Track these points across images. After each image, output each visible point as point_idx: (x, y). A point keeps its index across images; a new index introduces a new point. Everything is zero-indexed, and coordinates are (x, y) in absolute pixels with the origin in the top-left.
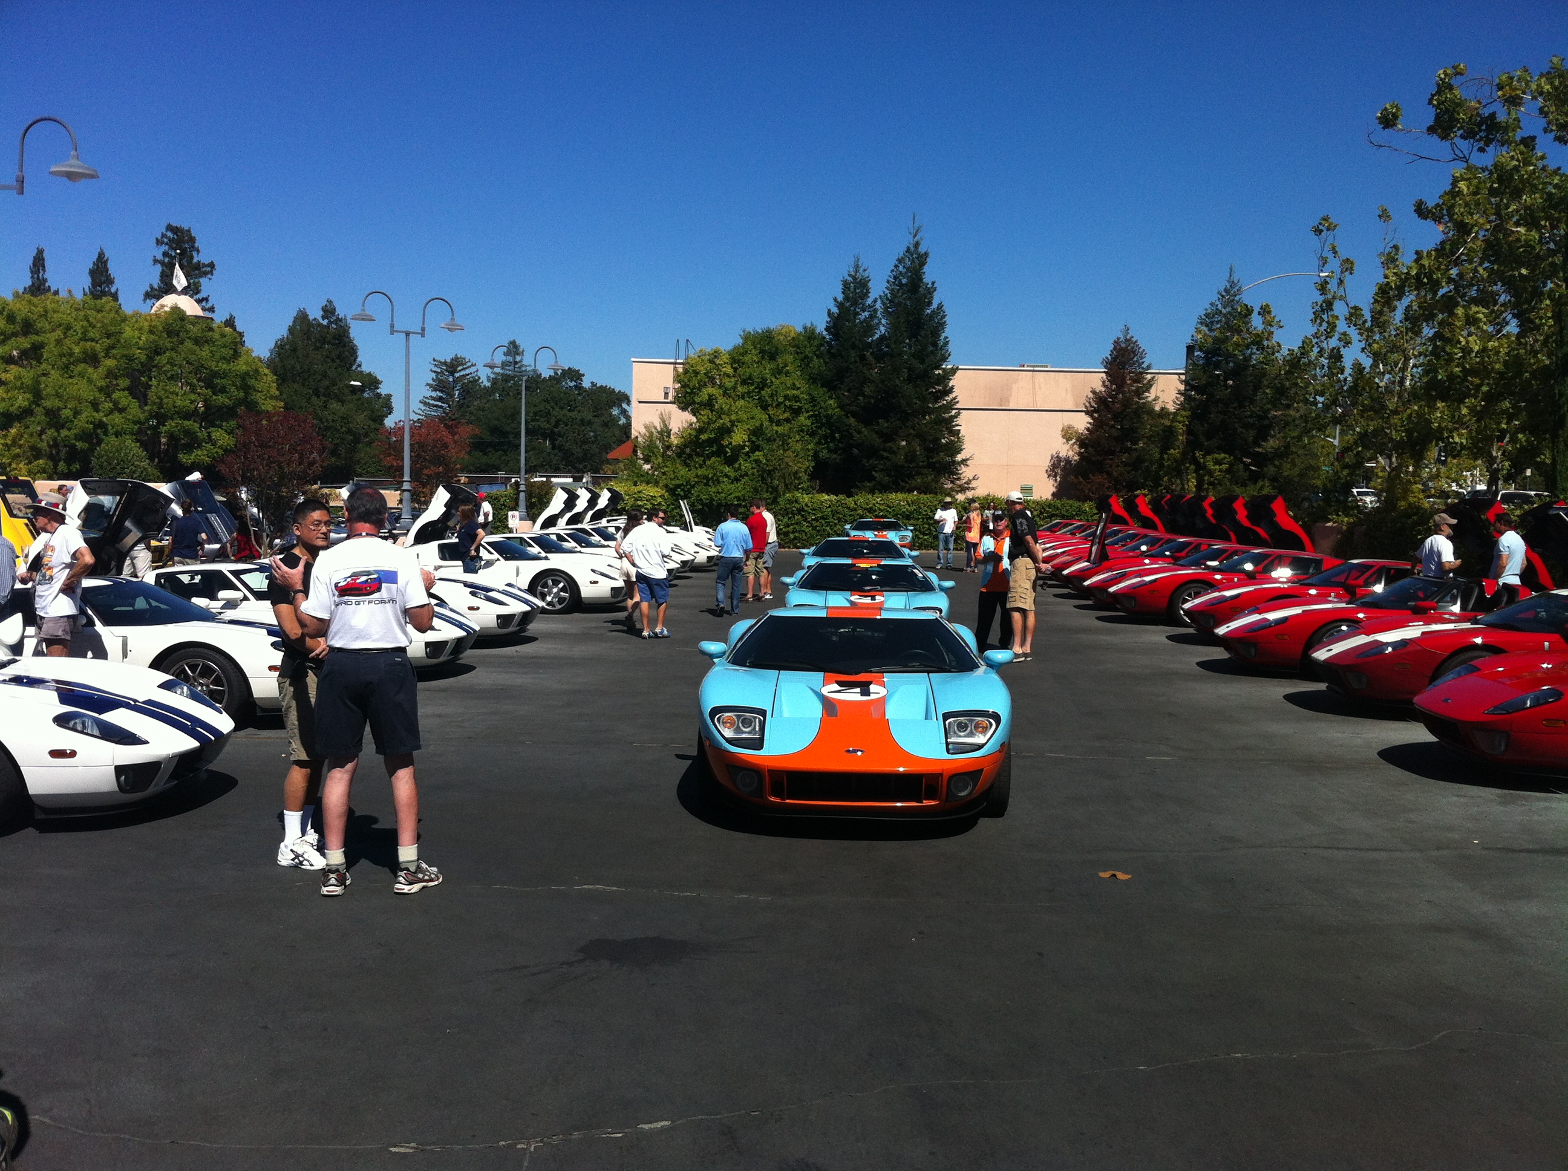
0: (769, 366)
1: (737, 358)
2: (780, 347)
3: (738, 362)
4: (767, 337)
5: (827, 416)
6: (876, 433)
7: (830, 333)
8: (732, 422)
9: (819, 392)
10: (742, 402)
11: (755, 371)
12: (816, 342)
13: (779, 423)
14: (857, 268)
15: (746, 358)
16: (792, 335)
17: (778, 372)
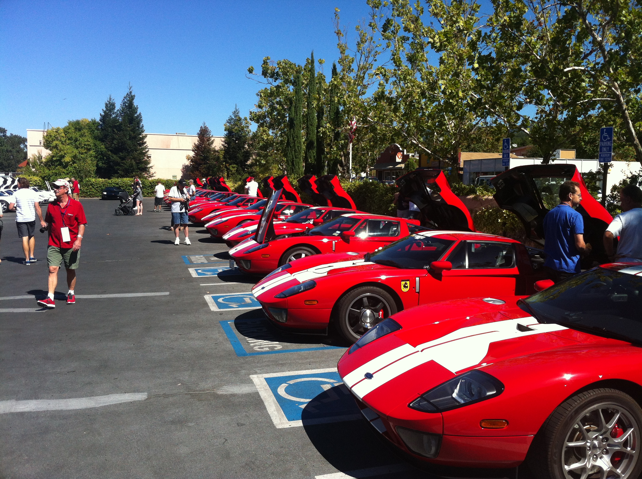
0: (78, 134)
1: (66, 131)
2: (83, 126)
3: (66, 132)
4: (78, 123)
5: (101, 151)
6: (119, 157)
7: (101, 122)
8: (65, 154)
9: (98, 143)
10: (69, 146)
11: (74, 135)
12: (96, 125)
13: (82, 154)
14: (110, 99)
15: (70, 131)
16: (87, 122)
17: (82, 136)
